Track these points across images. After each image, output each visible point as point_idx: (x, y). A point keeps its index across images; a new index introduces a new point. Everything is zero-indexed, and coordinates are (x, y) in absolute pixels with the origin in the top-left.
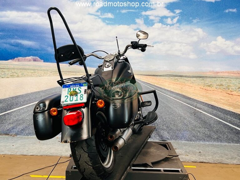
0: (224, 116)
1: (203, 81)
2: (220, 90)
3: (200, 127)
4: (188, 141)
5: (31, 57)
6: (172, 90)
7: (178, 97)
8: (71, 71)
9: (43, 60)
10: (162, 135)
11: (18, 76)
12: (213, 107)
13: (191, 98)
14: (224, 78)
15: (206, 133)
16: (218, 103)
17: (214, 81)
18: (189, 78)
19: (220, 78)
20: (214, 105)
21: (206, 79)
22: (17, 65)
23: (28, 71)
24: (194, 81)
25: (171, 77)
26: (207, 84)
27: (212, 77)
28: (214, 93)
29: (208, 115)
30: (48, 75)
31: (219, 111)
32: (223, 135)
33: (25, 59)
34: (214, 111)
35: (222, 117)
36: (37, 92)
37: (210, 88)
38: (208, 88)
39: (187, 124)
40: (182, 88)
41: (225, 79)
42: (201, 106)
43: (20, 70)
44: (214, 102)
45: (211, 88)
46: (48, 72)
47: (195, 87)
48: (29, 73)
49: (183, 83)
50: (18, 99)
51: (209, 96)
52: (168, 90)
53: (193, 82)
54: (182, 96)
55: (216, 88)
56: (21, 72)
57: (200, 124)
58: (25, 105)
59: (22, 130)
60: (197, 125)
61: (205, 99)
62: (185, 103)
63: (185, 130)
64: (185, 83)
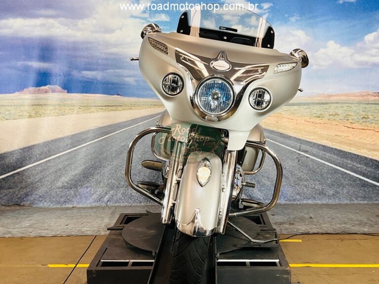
0: (342, 161)
1: (308, 110)
2: (334, 123)
3: (307, 180)
4: (291, 201)
5: (49, 86)
7: (273, 136)
8: (109, 105)
9: (66, 91)
10: (251, 194)
11: (30, 116)
12: (325, 148)
13: (291, 137)
14: (339, 103)
15: (317, 188)
16: (332, 142)
17: (326, 109)
18: (288, 106)
19: (334, 104)
20: (326, 145)
21: (313, 107)
22: (27, 99)
23: (45, 107)
24: (296, 110)
26: (315, 114)
27: (322, 103)
28: (326, 127)
29: (318, 161)
30: (76, 112)
31: (334, 153)
32: (342, 189)
33: (39, 90)
34: (327, 154)
35: (340, 163)
36: (59, 139)
37: (319, 120)
38: (317, 120)
39: (287, 175)
40: (277, 122)
41: (341, 105)
42: (308, 148)
43: (32, 107)
44: (327, 140)
45: (321, 120)
46: (76, 108)
47: (297, 120)
48: (46, 111)
49: (279, 115)
50: (33, 150)
51: (319, 132)
53: (294, 112)
54: (277, 134)
55: (329, 120)
56: (34, 110)
57: (307, 175)
58: (43, 159)
59: (40, 197)
60: (303, 177)
61: (312, 137)
62: (282, 144)
63: (285, 185)
64: (281, 114)
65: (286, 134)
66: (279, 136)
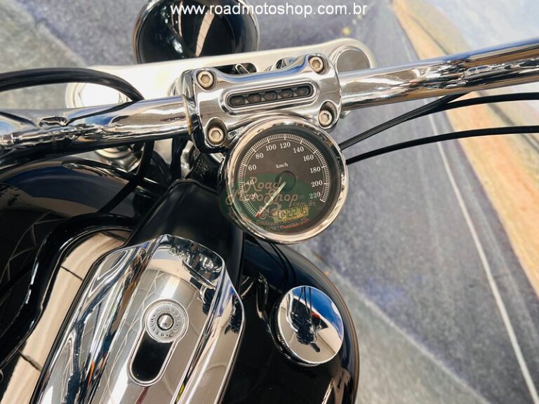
3: (447, 314)
10: (333, 248)
15: (447, 333)
29: (501, 315)
32: (480, 367)
34: (530, 322)
35: (529, 345)
39: (424, 282)
42: (514, 288)
57: (455, 309)
60: (446, 305)
63: (403, 290)
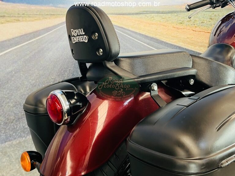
1: (177, 17)
2: (188, 28)
6: (146, 34)
7: (152, 42)
13: (163, 42)
16: (184, 43)
17: (186, 16)
18: (165, 14)
21: (180, 15)
24: (169, 18)
25: (148, 15)
26: (180, 20)
28: (183, 31)
38: (180, 26)
40: (156, 30)
45: (182, 26)
47: (168, 27)
51: (179, 36)
52: (143, 35)
53: (168, 19)
54: (155, 40)
55: (186, 25)
61: (174, 40)
64: (160, 22)
65: (161, 39)
66: (155, 42)
